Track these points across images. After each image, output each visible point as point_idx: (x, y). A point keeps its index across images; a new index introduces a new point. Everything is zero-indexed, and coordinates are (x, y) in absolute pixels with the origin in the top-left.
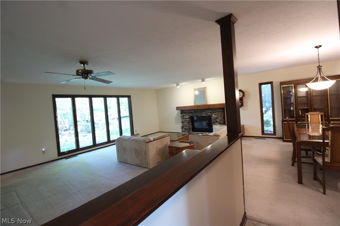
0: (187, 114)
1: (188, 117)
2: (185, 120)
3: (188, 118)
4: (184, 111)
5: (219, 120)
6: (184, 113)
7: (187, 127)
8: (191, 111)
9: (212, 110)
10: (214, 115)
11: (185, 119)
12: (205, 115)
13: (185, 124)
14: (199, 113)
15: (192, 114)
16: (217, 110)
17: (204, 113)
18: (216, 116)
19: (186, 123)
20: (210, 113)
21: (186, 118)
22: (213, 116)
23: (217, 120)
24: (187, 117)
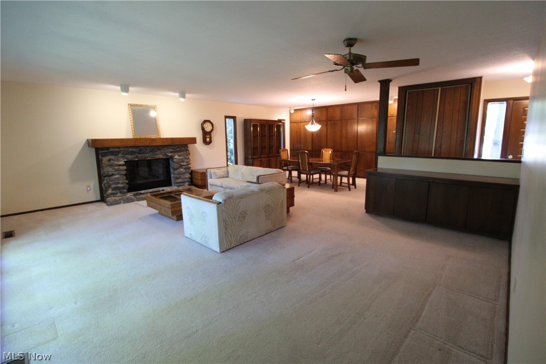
0: (120, 155)
1: (122, 162)
2: (116, 170)
3: (123, 165)
4: (111, 150)
5: (185, 164)
6: (112, 155)
7: (121, 183)
8: (130, 149)
9: (174, 147)
10: (179, 156)
11: (116, 168)
12: (161, 157)
13: (118, 178)
14: (149, 153)
15: (133, 156)
16: (183, 148)
17: (158, 152)
18: (180, 158)
19: (117, 176)
20: (171, 152)
21: (120, 165)
22: (176, 157)
23: (182, 164)
24: (120, 163)
